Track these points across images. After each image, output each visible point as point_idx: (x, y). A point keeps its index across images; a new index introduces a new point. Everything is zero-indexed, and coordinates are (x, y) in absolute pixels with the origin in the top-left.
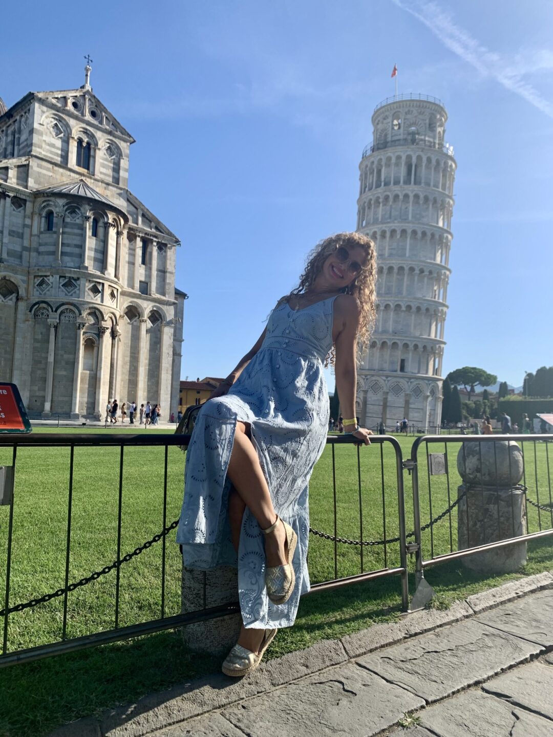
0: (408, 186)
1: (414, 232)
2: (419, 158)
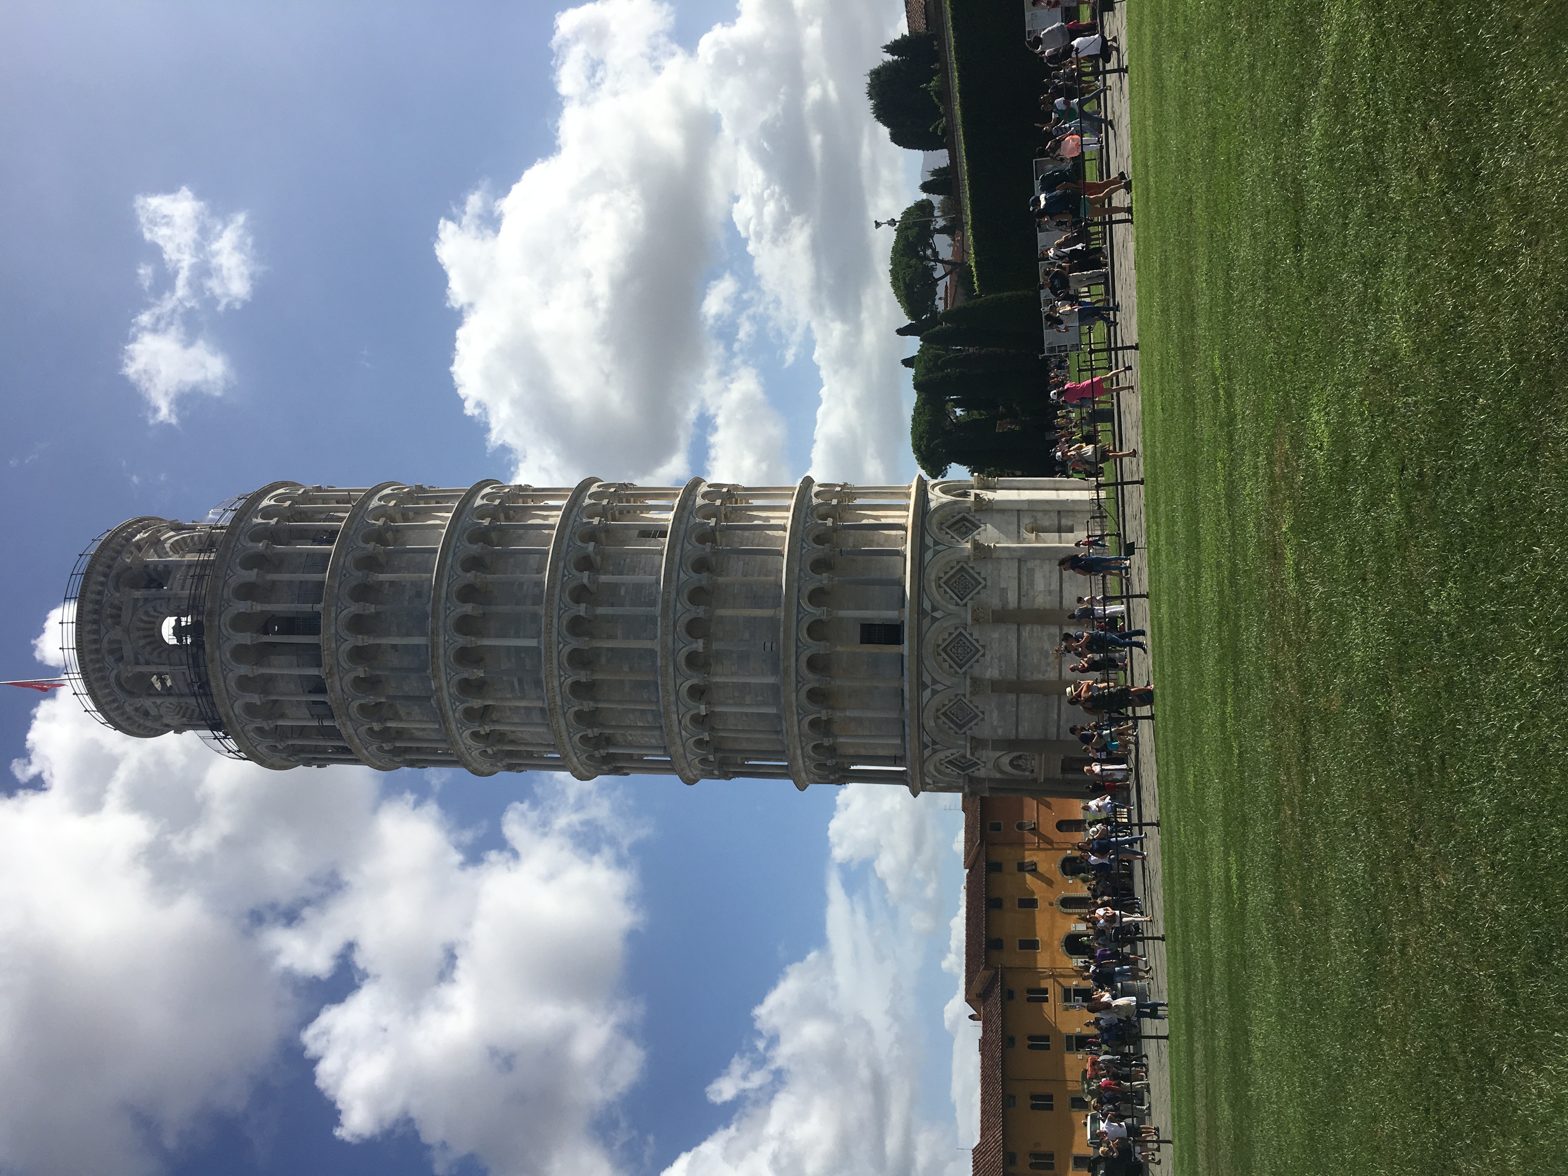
0: (325, 653)
1: (464, 625)
2: (240, 622)
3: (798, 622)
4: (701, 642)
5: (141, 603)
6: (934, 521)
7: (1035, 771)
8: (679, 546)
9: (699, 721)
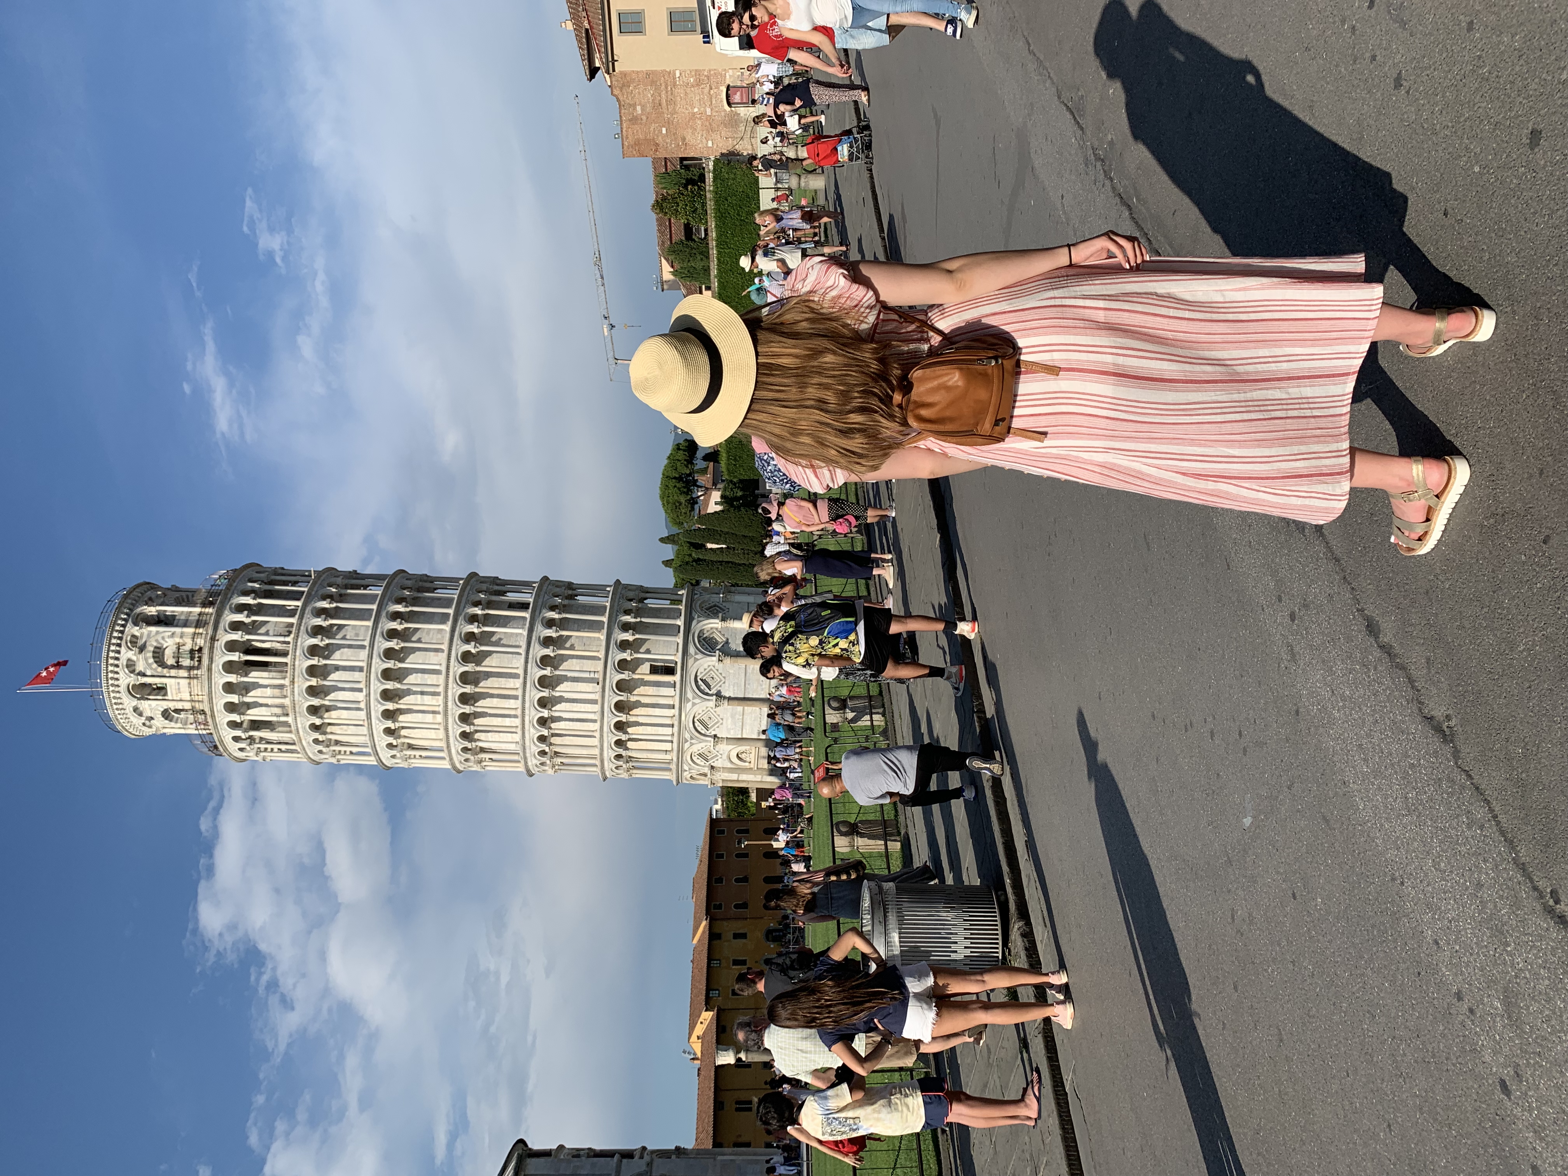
0: (289, 669)
1: (390, 654)
2: (231, 646)
3: (612, 658)
4: (549, 668)
5: (153, 634)
6: (698, 605)
7: (753, 762)
8: (537, 612)
9: (543, 722)
